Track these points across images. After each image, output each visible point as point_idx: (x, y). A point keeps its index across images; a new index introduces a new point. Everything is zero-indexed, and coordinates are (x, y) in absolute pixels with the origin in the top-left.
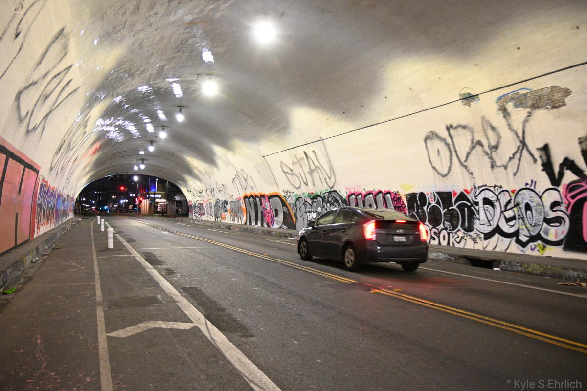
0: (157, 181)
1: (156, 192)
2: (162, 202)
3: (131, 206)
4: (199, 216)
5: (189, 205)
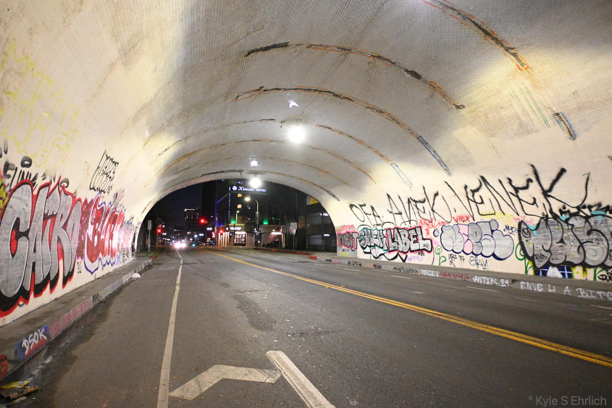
1: (237, 225)
3: (209, 239)
5: (337, 233)
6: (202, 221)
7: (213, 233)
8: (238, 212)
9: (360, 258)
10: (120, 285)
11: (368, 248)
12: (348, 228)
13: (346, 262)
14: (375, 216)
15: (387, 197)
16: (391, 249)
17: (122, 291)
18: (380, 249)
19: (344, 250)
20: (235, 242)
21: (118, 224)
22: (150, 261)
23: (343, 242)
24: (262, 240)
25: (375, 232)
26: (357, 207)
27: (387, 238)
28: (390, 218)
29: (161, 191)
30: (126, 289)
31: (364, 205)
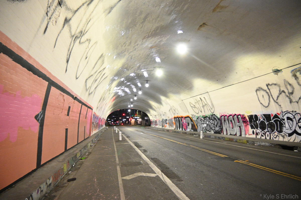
0: (138, 111)
1: (137, 116)
2: (140, 120)
3: (127, 122)
4: (155, 126)
6: (124, 115)
7: (129, 119)
12: (152, 120)
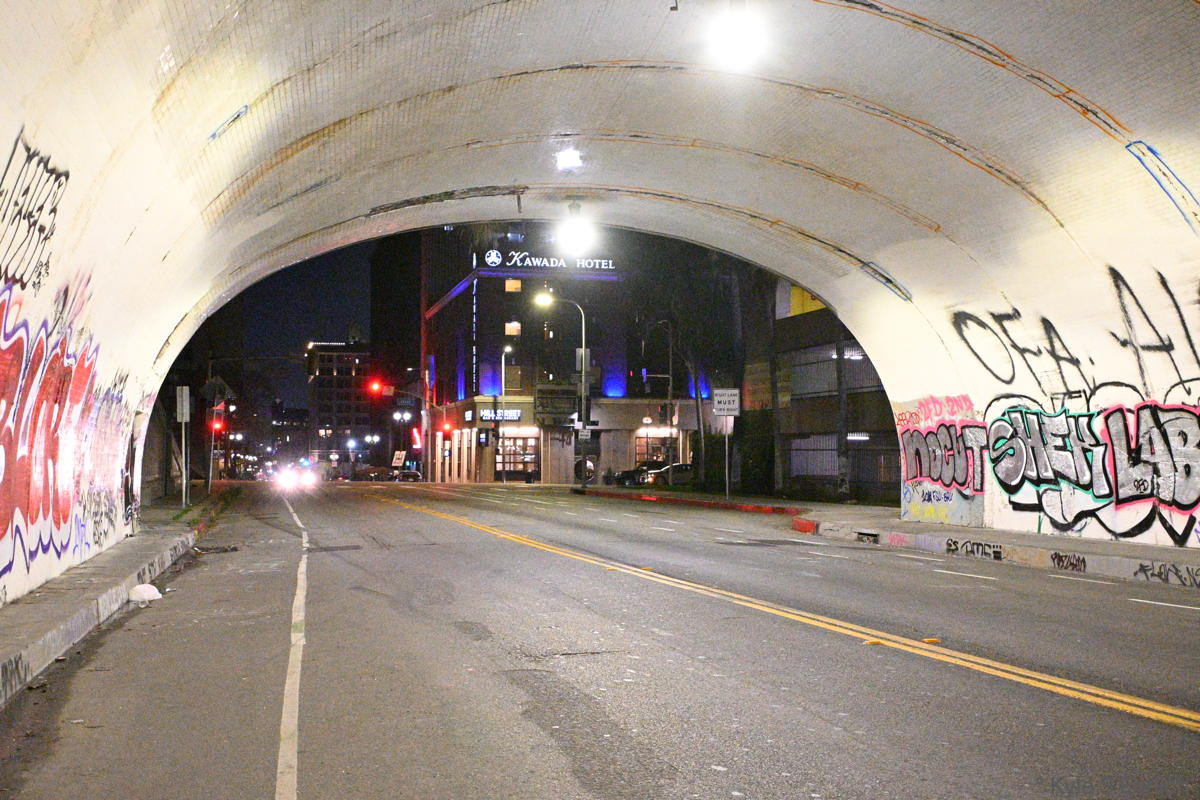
1: (503, 399)
5: (898, 428)
6: (375, 387)
7: (415, 431)
8: (508, 349)
9: (998, 525)
10: (90, 628)
11: (1027, 484)
12: (946, 409)
13: (940, 543)
14: (1058, 359)
15: (1109, 281)
16: (1124, 493)
17: (100, 650)
18: (1079, 492)
19: (928, 497)
20: (499, 467)
21: (75, 401)
22: (191, 538)
23: (925, 465)
24: (603, 454)
25: (1060, 424)
26: (982, 324)
27: (1110, 446)
28: (1122, 365)
29: (219, 275)
30: (115, 642)
31: (1015, 315)
